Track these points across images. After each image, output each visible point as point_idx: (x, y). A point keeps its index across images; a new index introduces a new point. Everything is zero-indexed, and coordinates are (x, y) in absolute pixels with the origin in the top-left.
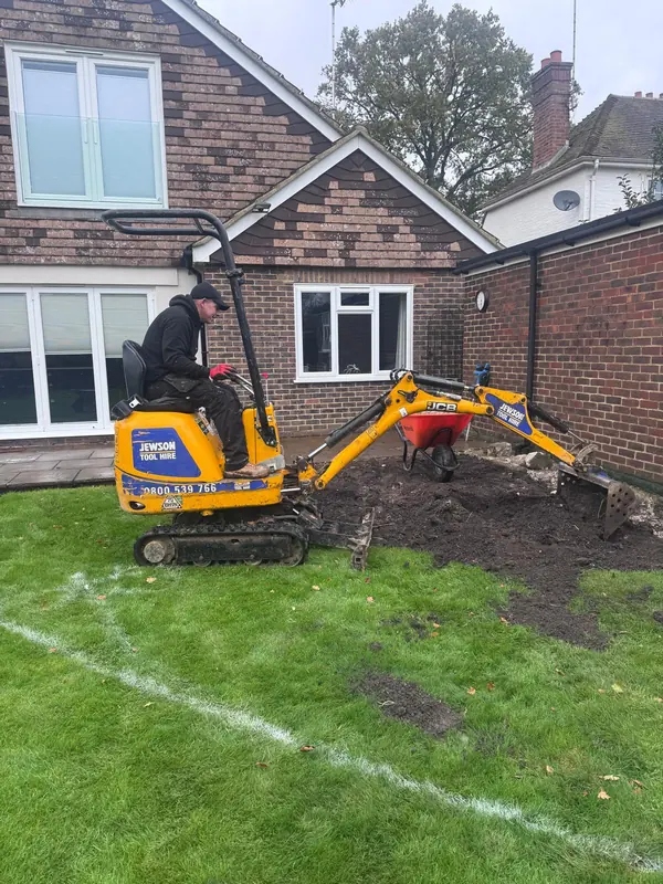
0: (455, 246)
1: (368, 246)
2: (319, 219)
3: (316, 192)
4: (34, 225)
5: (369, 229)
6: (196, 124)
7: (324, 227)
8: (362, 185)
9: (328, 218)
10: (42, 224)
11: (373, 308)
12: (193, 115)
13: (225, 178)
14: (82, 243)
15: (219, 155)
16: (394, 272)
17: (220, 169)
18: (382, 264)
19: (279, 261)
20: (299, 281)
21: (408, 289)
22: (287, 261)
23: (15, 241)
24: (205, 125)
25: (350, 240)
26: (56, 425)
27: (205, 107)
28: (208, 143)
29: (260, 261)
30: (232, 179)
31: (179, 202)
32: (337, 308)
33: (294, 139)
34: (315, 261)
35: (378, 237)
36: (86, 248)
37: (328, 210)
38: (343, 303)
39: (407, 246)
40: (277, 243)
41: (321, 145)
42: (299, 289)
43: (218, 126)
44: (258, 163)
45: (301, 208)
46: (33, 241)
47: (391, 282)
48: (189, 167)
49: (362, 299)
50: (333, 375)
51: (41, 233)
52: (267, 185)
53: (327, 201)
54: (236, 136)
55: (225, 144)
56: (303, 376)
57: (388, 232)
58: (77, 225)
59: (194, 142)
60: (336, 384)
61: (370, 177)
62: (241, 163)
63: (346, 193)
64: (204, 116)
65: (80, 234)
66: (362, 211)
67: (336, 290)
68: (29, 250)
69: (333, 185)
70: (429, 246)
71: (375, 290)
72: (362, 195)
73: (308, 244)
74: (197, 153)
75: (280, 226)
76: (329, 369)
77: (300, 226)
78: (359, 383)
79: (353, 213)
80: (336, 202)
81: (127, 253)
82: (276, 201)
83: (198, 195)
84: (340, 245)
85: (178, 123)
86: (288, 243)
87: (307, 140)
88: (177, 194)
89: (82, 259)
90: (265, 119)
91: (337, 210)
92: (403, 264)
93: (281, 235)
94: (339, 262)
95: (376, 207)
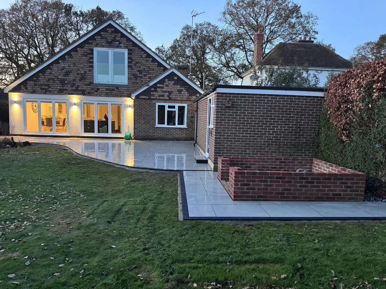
0: (198, 95)
1: (175, 94)
2: (163, 88)
3: (162, 81)
4: (97, 87)
5: (175, 90)
6: (135, 65)
7: (164, 90)
8: (174, 80)
9: (165, 88)
10: (99, 87)
11: (176, 109)
12: (134, 63)
13: (141, 77)
14: (107, 92)
15: (140, 72)
16: (182, 101)
17: (141, 75)
18: (179, 99)
19: (152, 97)
20: (157, 102)
21: (186, 105)
22: (154, 97)
23: (93, 91)
24: (137, 65)
25: (170, 93)
26: (99, 134)
27: (137, 61)
28: (138, 69)
29: (147, 97)
30: (143, 77)
31: (130, 83)
32: (167, 109)
33: (159, 68)
34: (161, 98)
35: (178, 92)
36: (108, 93)
37: (165, 86)
38: (168, 108)
39: (185, 94)
40: (152, 93)
41: (165, 69)
42: (157, 104)
43: (140, 65)
44: (150, 74)
45: (158, 85)
46: (96, 91)
47: (181, 103)
48: (133, 75)
49: (174, 107)
50: (165, 126)
51: (99, 89)
52: (151, 79)
53: (165, 84)
54: (144, 67)
55: (142, 69)
56: (157, 125)
57: (180, 91)
58: (106, 88)
59: (135, 69)
60: (166, 128)
61: (176, 78)
62: (146, 73)
63: (169, 82)
64: (137, 63)
65: (107, 90)
66: (173, 86)
67: (167, 105)
68: (95, 93)
69: (166, 80)
70: (191, 95)
71: (177, 105)
72: (174, 82)
73: (160, 94)
74: (135, 71)
75: (153, 89)
76: (164, 124)
77: (158, 89)
78: (172, 128)
79: (171, 86)
80: (167, 84)
81: (117, 94)
82: (151, 84)
83: (135, 81)
84: (167, 94)
85: (131, 64)
86: (154, 93)
87: (162, 68)
88: (130, 81)
89: (107, 95)
90: (152, 63)
91: (167, 86)
92: (184, 99)
93: (153, 91)
94: (167, 98)
95: (177, 85)
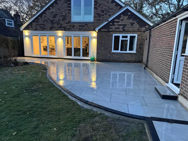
0: (147, 26)
1: (128, 27)
2: (119, 22)
3: (118, 17)
4: (73, 25)
5: (128, 23)
6: (99, 6)
7: (119, 23)
8: (128, 15)
9: (120, 22)
10: (74, 25)
11: (128, 39)
12: (98, 5)
13: (103, 15)
14: (80, 27)
15: (103, 11)
16: (133, 32)
17: (103, 14)
18: (131, 30)
19: (110, 30)
20: (114, 33)
21: (136, 35)
22: (112, 30)
23: (71, 27)
24: (101, 6)
25: (124, 26)
27: (101, 3)
28: (100, 9)
29: (107, 30)
30: (104, 15)
31: (95, 20)
32: (121, 39)
33: (116, 7)
34: (117, 30)
35: (130, 25)
36: (80, 28)
37: (120, 20)
38: (122, 38)
39: (136, 26)
40: (110, 27)
41: (121, 7)
42: (114, 35)
43: (103, 6)
44: (109, 12)
45: (115, 20)
46: (73, 27)
47: (133, 34)
48: (97, 14)
49: (126, 37)
50: (119, 51)
51: (74, 26)
52: (110, 16)
53: (120, 19)
54: (106, 7)
55: (104, 9)
56: (113, 51)
57: (132, 24)
58: (79, 25)
59: (98, 9)
60: (120, 53)
61: (129, 14)
62: (106, 12)
63: (124, 17)
64: (101, 4)
65: (80, 26)
66: (127, 20)
67: (121, 35)
68: (72, 29)
69: (122, 16)
70: (141, 26)
71: (129, 35)
72: (128, 17)
73: (116, 27)
74: (99, 11)
75: (111, 24)
76: (118, 50)
77: (115, 23)
78: (124, 53)
79: (126, 20)
80: (122, 19)
81: (86, 29)
82: (110, 20)
83: (98, 19)
84: (122, 27)
85: (96, 6)
86: (112, 27)
87: (119, 7)
88: (95, 19)
89: (80, 30)
90: (111, 4)
91: (122, 20)
92: (135, 30)
93: (111, 25)
94: (121, 30)
95: (130, 19)
